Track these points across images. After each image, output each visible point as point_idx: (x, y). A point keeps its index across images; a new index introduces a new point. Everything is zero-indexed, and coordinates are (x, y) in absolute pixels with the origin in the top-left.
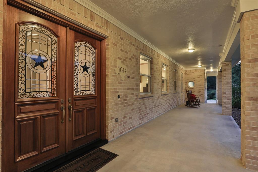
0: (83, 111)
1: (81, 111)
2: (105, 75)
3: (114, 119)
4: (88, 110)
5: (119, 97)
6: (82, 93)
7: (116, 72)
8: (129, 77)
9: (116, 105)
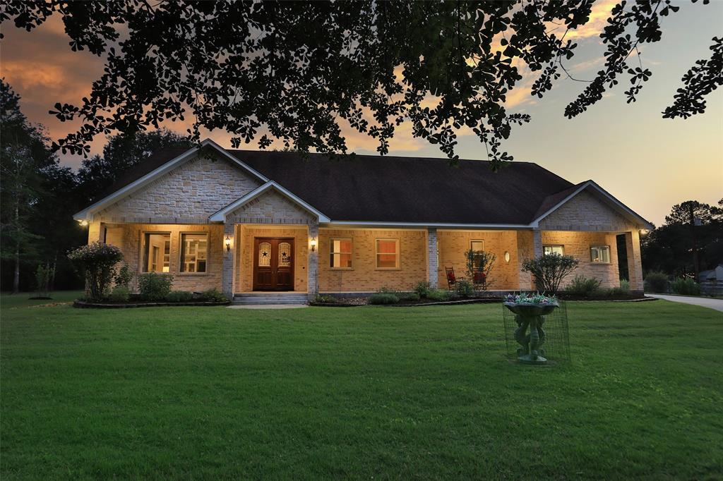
1: (281, 273)
3: (300, 280)
4: (285, 273)
5: (304, 268)
6: (282, 266)
9: (301, 272)
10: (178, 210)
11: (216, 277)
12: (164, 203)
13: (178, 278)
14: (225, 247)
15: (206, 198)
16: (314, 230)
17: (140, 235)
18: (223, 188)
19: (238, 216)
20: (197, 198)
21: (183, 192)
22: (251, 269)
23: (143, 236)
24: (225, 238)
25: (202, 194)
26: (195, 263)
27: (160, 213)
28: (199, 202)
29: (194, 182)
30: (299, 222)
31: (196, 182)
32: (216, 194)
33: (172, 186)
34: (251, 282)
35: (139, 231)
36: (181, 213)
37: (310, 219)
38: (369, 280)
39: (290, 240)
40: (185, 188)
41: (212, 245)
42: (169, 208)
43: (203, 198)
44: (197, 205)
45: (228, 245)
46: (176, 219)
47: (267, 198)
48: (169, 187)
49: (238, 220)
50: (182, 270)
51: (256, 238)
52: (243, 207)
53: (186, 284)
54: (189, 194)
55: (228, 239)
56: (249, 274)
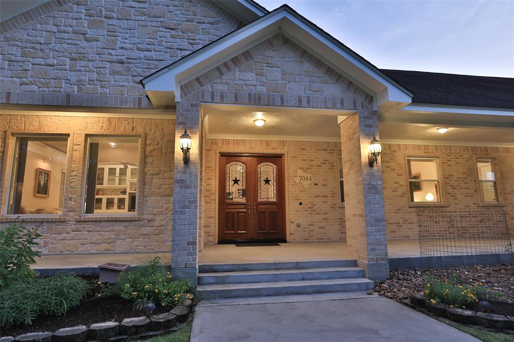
0: (265, 212)
1: (264, 213)
2: (285, 185)
3: (295, 224)
4: (270, 213)
5: (301, 204)
6: (265, 200)
7: (296, 182)
8: (316, 184)
9: (297, 211)
10: (73, 77)
11: (156, 224)
12: (42, 61)
13: (80, 226)
14: (179, 154)
15: (136, 54)
16: (369, 122)
17: (5, 140)
18: (173, 37)
19: (208, 88)
20: (116, 54)
21: (87, 40)
22: (215, 206)
23: (12, 143)
24: (178, 135)
25: (128, 46)
26: (126, 197)
27: (32, 84)
28: (122, 63)
29: (110, 21)
30: (339, 105)
31: (115, 22)
32: (157, 48)
33: (63, 28)
34: (214, 229)
35: (5, 132)
36: (80, 83)
37: (360, 99)
38: (401, 222)
39: (276, 159)
40: (91, 33)
41: (149, 160)
42: (53, 73)
43: (130, 54)
44: (118, 67)
45: (186, 151)
46: (68, 96)
47: (269, 53)
48: (55, 29)
49: (208, 97)
50: (90, 210)
51: (223, 155)
52: (218, 69)
53: (96, 237)
54: (100, 44)
55: (185, 135)
56: (212, 215)
